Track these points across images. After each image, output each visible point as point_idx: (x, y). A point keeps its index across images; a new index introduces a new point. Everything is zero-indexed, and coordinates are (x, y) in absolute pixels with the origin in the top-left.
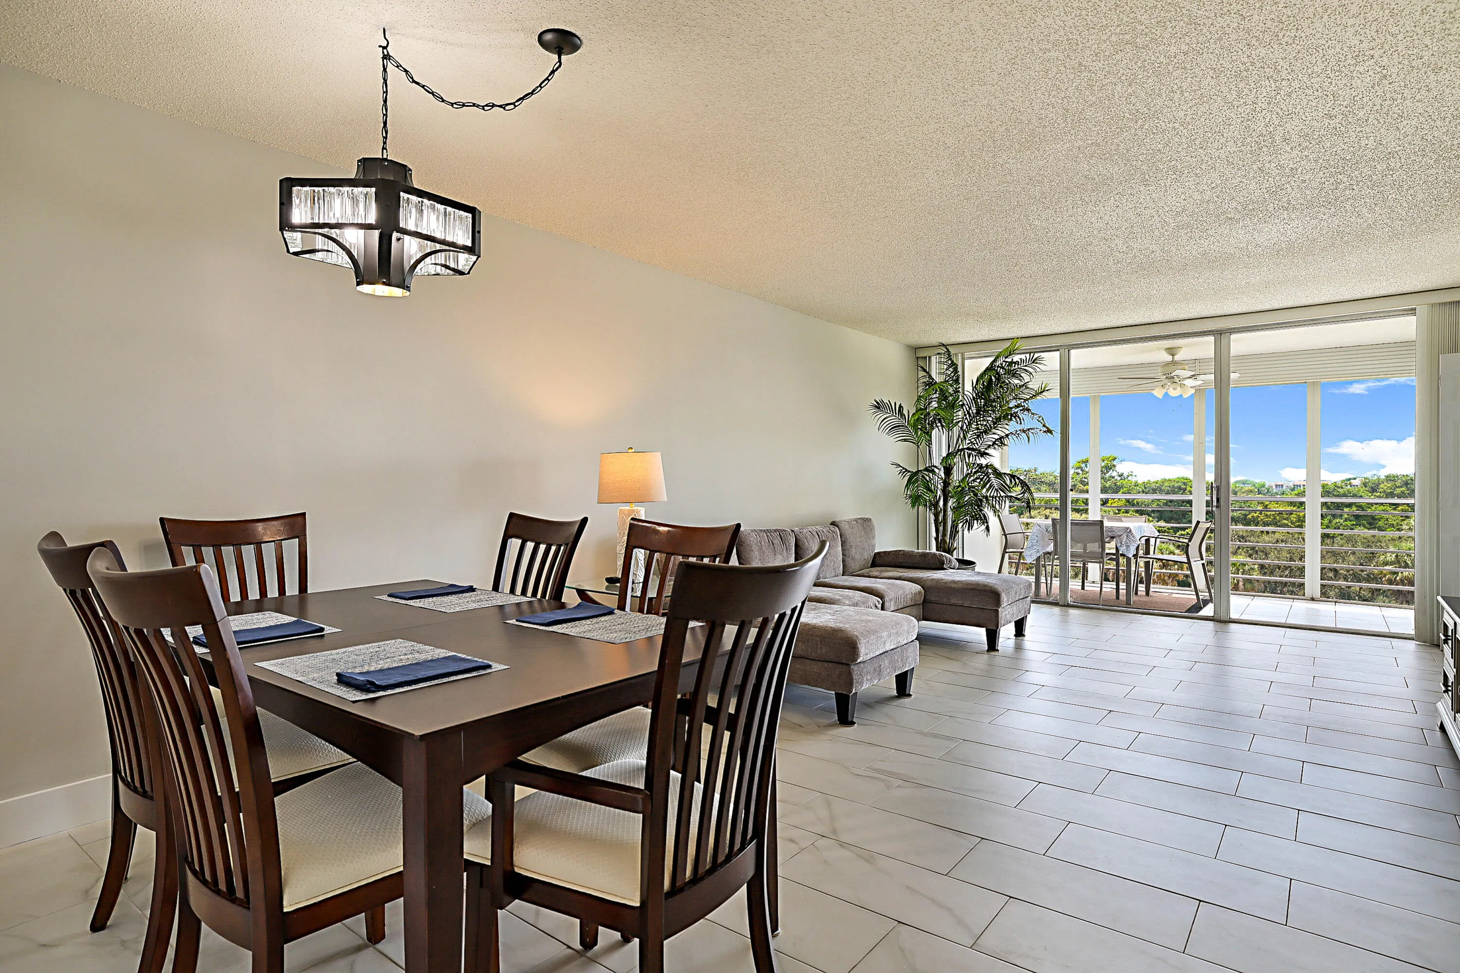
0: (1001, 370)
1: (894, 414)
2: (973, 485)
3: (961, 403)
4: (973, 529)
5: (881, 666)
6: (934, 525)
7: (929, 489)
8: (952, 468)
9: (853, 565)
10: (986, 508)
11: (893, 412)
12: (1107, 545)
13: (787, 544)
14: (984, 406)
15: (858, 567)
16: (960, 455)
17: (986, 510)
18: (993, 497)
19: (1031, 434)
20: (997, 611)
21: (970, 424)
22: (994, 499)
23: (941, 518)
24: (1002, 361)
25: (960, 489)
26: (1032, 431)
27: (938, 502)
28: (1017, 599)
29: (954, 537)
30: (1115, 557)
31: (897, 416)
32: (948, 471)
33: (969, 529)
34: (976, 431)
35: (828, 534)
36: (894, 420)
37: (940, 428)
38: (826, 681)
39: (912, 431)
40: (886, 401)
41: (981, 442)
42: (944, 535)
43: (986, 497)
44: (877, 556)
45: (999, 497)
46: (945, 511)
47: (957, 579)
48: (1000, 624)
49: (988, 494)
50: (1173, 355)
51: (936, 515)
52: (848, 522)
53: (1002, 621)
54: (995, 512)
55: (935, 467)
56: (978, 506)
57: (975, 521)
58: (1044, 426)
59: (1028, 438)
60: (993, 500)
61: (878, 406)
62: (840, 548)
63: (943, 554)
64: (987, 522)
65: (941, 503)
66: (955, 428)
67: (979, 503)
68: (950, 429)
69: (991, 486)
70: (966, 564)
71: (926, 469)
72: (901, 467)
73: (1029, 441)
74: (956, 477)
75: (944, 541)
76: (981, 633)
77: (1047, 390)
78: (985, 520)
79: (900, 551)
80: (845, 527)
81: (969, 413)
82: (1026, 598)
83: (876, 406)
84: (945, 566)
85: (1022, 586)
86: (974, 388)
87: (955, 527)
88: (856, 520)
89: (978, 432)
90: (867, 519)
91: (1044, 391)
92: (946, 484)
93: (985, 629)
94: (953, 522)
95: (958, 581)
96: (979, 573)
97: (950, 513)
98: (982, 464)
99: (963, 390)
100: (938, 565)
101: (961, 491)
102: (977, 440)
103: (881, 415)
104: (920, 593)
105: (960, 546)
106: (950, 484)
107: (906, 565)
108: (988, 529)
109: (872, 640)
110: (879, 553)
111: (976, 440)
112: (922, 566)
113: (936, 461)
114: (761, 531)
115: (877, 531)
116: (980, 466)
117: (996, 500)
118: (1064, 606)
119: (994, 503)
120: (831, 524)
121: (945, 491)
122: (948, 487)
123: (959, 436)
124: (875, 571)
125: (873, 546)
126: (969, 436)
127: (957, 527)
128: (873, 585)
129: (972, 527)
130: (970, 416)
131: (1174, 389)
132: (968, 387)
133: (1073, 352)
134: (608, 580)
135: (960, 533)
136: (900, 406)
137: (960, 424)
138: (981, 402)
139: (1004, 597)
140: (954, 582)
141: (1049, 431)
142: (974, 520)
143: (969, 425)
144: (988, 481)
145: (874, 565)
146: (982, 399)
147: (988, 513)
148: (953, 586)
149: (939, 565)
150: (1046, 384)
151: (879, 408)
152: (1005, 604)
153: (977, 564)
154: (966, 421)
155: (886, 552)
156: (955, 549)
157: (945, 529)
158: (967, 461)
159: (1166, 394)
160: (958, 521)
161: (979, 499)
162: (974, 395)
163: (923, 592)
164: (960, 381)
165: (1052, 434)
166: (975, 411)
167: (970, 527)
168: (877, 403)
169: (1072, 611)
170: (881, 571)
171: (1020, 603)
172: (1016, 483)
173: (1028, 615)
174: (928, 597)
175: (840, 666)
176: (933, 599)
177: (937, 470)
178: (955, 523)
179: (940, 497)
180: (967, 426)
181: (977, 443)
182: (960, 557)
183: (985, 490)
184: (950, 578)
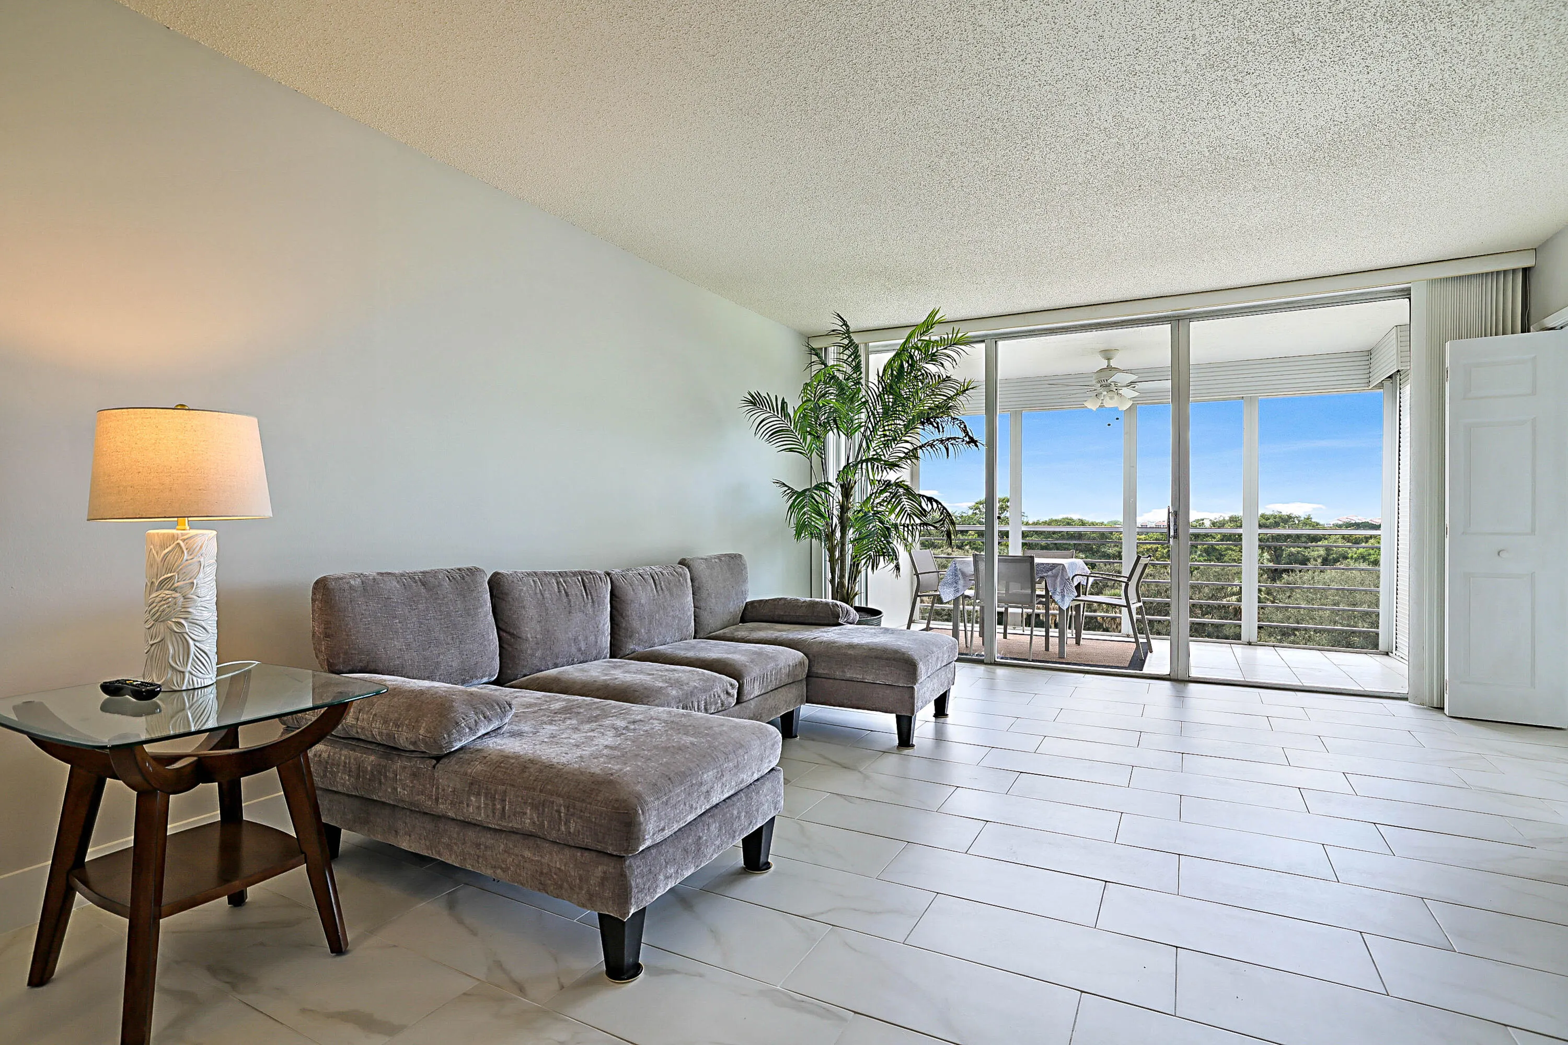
0: (917, 352)
1: (776, 413)
2: (879, 509)
3: (863, 400)
4: (878, 568)
5: (700, 838)
6: (828, 564)
7: (820, 514)
8: (852, 488)
9: (711, 622)
10: (895, 541)
11: (774, 412)
12: (1037, 586)
13: (594, 594)
14: (894, 403)
15: (719, 624)
16: (862, 468)
17: (895, 543)
18: (904, 525)
19: (950, 446)
20: (913, 688)
21: (875, 429)
22: (906, 529)
23: (837, 554)
24: (916, 340)
25: (861, 514)
26: (953, 442)
27: (833, 532)
28: (938, 667)
29: (855, 579)
30: (1044, 600)
31: (780, 416)
32: (847, 490)
33: (873, 568)
34: (883, 439)
35: (671, 578)
36: (776, 422)
37: (835, 431)
38: (577, 890)
39: (799, 437)
40: (764, 394)
41: (889, 453)
42: (842, 576)
43: (896, 526)
44: (749, 607)
45: (912, 526)
46: (843, 544)
47: (856, 641)
48: (915, 709)
49: (898, 522)
50: (1109, 359)
51: (831, 551)
52: (706, 559)
53: (918, 703)
54: (906, 546)
55: (830, 484)
56: (886, 537)
57: (882, 558)
58: (967, 434)
59: (947, 449)
60: (904, 529)
61: (755, 401)
62: (690, 598)
63: (839, 603)
64: (897, 559)
65: (838, 534)
66: (857, 433)
67: (886, 532)
68: (849, 435)
69: (902, 509)
70: (870, 614)
71: (818, 487)
72: (786, 486)
73: (948, 455)
74: (857, 498)
75: (841, 584)
76: (888, 721)
77: (972, 388)
78: (893, 556)
79: (780, 599)
80: (700, 568)
81: (873, 414)
82: (949, 664)
83: (751, 402)
84: (840, 621)
85: (945, 648)
86: (881, 380)
87: (855, 565)
88: (719, 557)
89: (885, 441)
90: (735, 555)
91: (967, 390)
92: (844, 509)
93: (894, 716)
94: (853, 558)
95: (858, 645)
96: (887, 630)
97: (849, 548)
98: (890, 481)
99: (867, 381)
100: (832, 621)
101: (862, 517)
102: (884, 451)
103: (756, 411)
104: (801, 663)
105: (863, 590)
106: (849, 508)
107: (788, 619)
108: (897, 568)
109: (678, 795)
110: (752, 603)
111: (882, 451)
112: (810, 621)
113: (832, 478)
114: (546, 574)
115: (750, 572)
116: (888, 484)
117: (908, 529)
118: (991, 664)
119: (906, 533)
120: (680, 563)
121: (841, 518)
122: (847, 512)
123: (860, 446)
124: (743, 631)
125: (744, 593)
126: (874, 446)
127: (858, 565)
128: (730, 656)
129: (877, 565)
130: (875, 418)
131: (1111, 398)
132: (873, 378)
133: (1000, 343)
134: (108, 688)
135: (863, 573)
136: (783, 402)
137: (862, 430)
138: (889, 398)
139: (922, 668)
140: (851, 646)
141: (972, 441)
142: (879, 556)
143: (873, 431)
144: (899, 503)
145: (743, 620)
146: (892, 394)
147: (898, 546)
148: (849, 652)
149: (831, 619)
150: (970, 381)
151: (755, 405)
152: (923, 678)
153: (884, 613)
154: (870, 426)
155: (761, 601)
156: (856, 594)
157: (842, 570)
158: (871, 478)
159: (1102, 406)
160: (860, 557)
161: (886, 527)
162: (881, 389)
163: (807, 662)
164: (863, 370)
165: (977, 446)
166: (881, 411)
167: (875, 566)
168: (752, 396)
169: (1000, 671)
170: (752, 630)
171: (942, 673)
172: (932, 508)
173: (952, 686)
174: (814, 670)
175: (605, 859)
176: (821, 671)
177: (831, 488)
178: (856, 559)
179: (836, 525)
180: (871, 432)
181: (884, 455)
182: (863, 605)
183: (893, 516)
184: (845, 640)
